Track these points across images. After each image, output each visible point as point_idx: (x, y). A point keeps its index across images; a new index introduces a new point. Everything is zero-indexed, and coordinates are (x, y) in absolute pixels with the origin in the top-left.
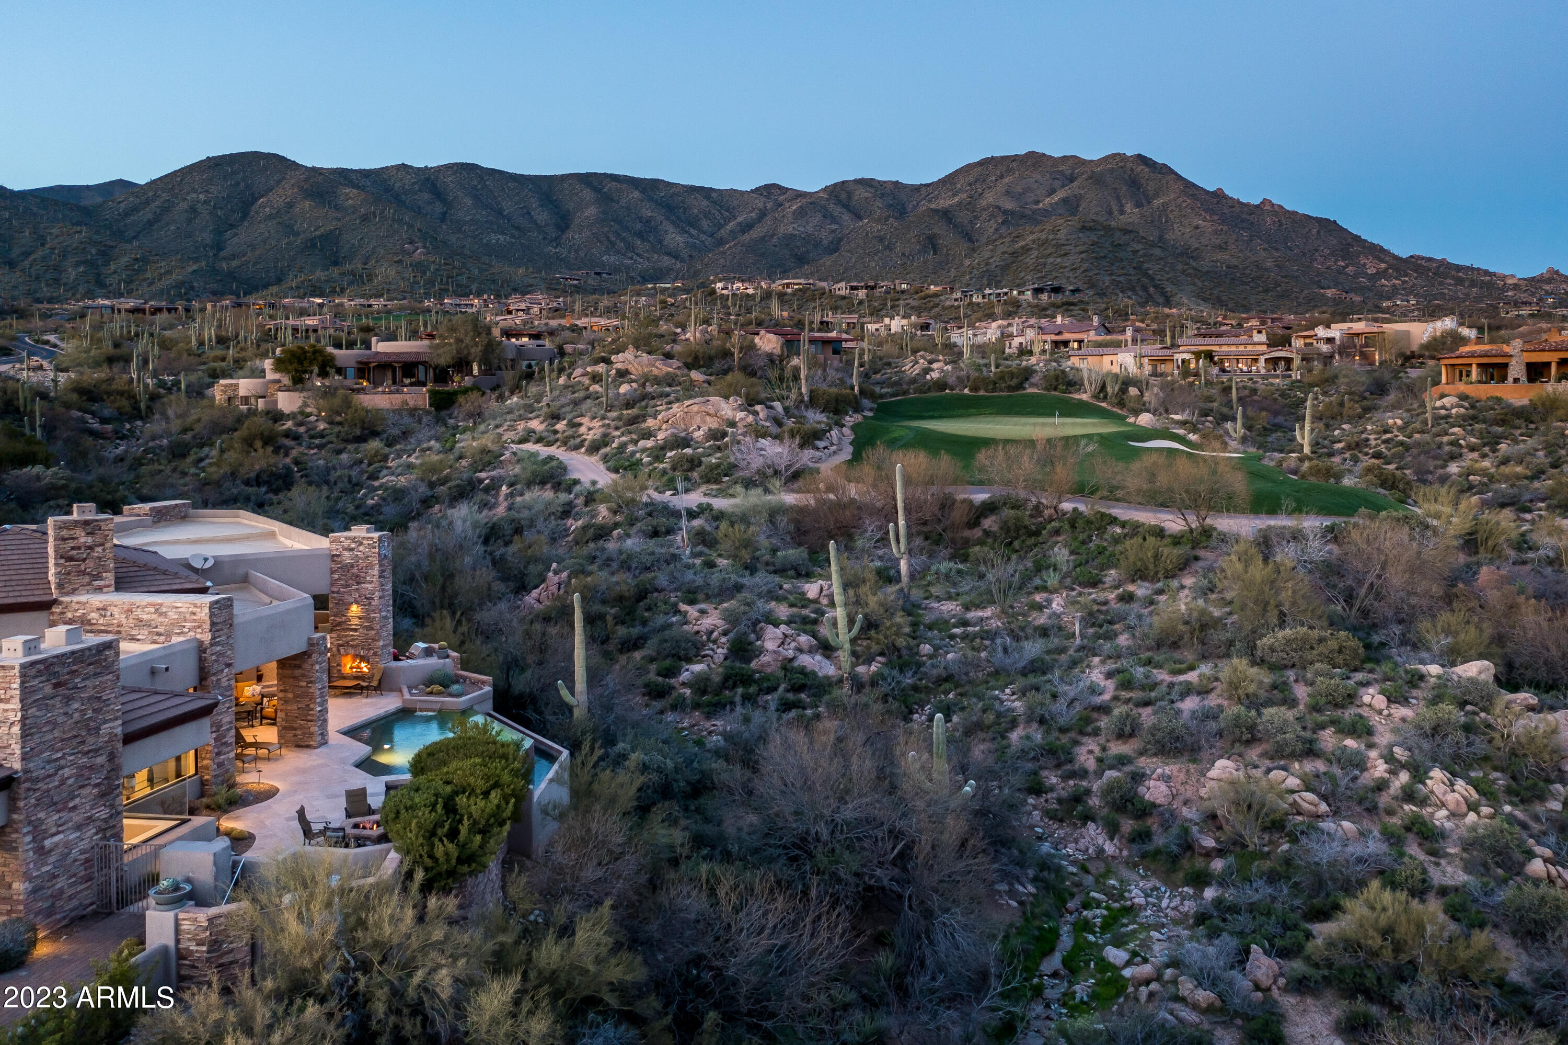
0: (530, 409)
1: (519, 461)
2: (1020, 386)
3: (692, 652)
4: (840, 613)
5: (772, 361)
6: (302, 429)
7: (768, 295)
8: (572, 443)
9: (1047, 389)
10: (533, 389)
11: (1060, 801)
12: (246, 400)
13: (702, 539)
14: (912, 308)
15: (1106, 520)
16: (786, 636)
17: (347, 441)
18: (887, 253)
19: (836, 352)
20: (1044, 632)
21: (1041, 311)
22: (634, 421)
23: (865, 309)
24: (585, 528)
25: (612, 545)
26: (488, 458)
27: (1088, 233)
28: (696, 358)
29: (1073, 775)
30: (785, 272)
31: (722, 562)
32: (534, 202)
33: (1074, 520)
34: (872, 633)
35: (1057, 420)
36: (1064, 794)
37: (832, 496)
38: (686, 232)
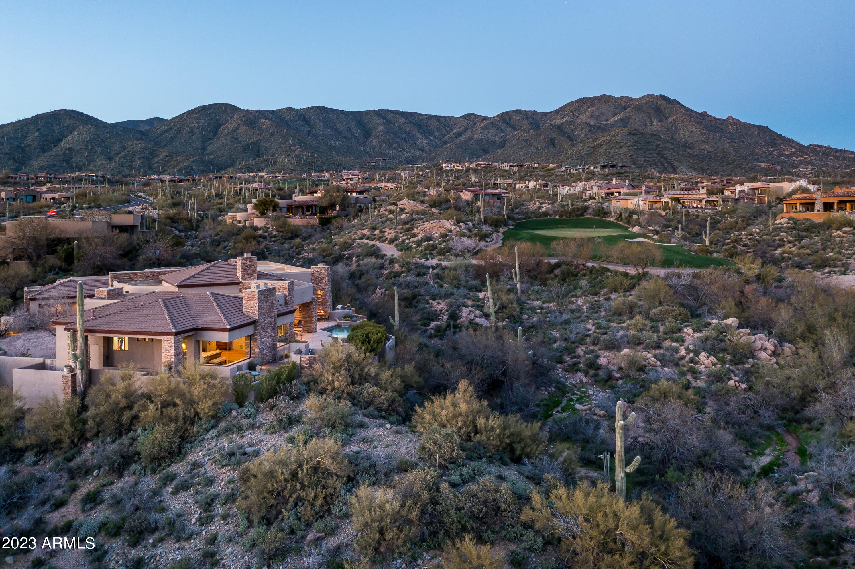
0: (363, 225)
1: (360, 247)
2: (582, 215)
3: (435, 317)
4: (491, 303)
5: (468, 204)
6: (266, 234)
7: (468, 170)
8: (382, 239)
9: (594, 216)
10: (363, 217)
11: (569, 366)
12: (240, 222)
13: (438, 276)
14: (541, 176)
15: (605, 270)
16: (470, 311)
17: (286, 239)
18: (529, 147)
19: (499, 199)
20: (573, 311)
21: (605, 177)
22: (408, 230)
23: (517, 177)
24: (390, 273)
25: (401, 280)
26: (347, 246)
27: (632, 136)
28: (435, 203)
29: (575, 357)
30: (477, 158)
31: (446, 286)
32: (353, 125)
33: (592, 270)
34: (504, 310)
35: (594, 230)
36: (570, 363)
37: (492, 261)
38: (428, 138)
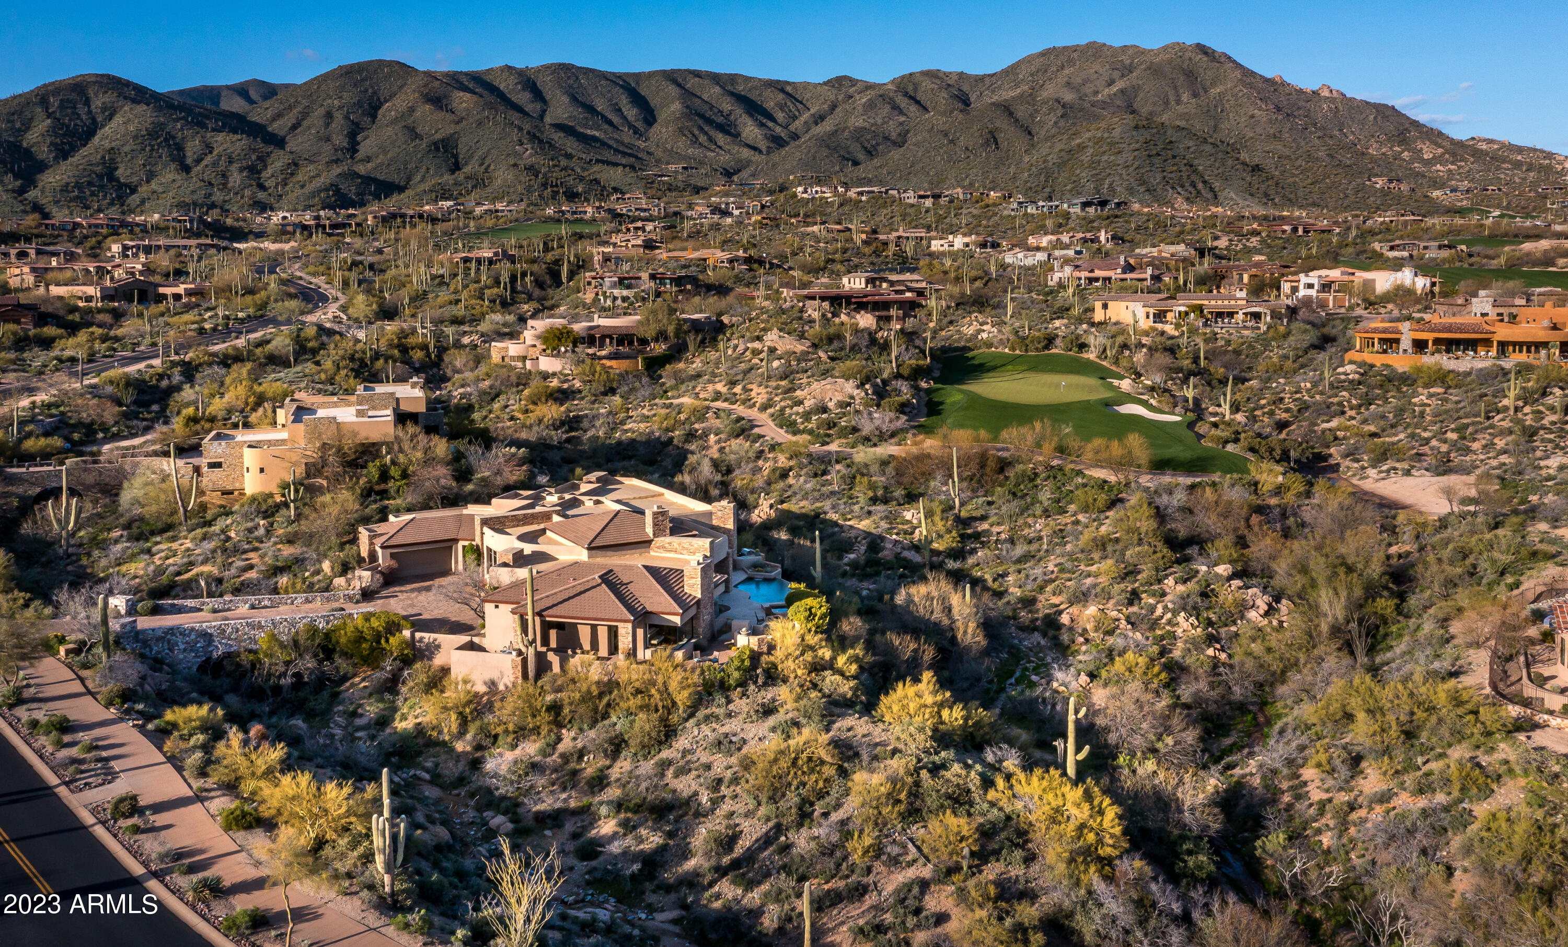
0: (713, 373)
2: (1046, 348)
4: (924, 530)
5: (871, 337)
6: (565, 386)
7: (844, 202)
9: (1065, 350)
10: (711, 355)
12: (514, 359)
13: (844, 480)
14: (974, 216)
20: (1029, 541)
21: (1088, 224)
22: (788, 390)
23: (931, 217)
24: (773, 469)
27: (1142, 131)
28: (821, 339)
29: (1032, 611)
33: (1056, 474)
37: (915, 449)
38: (763, 124)
